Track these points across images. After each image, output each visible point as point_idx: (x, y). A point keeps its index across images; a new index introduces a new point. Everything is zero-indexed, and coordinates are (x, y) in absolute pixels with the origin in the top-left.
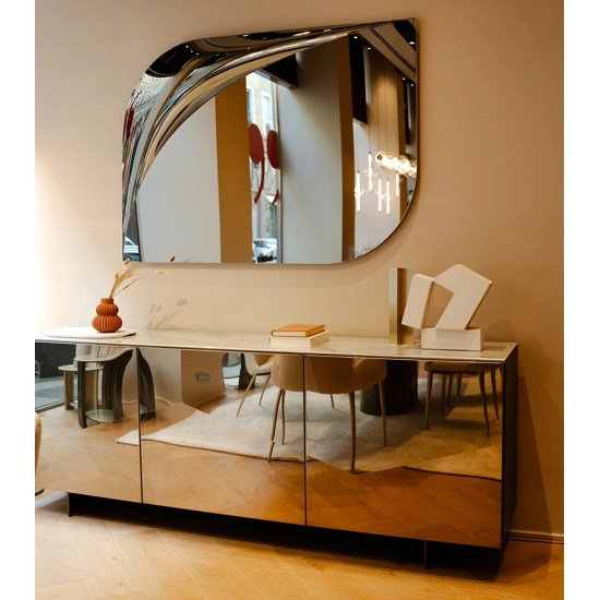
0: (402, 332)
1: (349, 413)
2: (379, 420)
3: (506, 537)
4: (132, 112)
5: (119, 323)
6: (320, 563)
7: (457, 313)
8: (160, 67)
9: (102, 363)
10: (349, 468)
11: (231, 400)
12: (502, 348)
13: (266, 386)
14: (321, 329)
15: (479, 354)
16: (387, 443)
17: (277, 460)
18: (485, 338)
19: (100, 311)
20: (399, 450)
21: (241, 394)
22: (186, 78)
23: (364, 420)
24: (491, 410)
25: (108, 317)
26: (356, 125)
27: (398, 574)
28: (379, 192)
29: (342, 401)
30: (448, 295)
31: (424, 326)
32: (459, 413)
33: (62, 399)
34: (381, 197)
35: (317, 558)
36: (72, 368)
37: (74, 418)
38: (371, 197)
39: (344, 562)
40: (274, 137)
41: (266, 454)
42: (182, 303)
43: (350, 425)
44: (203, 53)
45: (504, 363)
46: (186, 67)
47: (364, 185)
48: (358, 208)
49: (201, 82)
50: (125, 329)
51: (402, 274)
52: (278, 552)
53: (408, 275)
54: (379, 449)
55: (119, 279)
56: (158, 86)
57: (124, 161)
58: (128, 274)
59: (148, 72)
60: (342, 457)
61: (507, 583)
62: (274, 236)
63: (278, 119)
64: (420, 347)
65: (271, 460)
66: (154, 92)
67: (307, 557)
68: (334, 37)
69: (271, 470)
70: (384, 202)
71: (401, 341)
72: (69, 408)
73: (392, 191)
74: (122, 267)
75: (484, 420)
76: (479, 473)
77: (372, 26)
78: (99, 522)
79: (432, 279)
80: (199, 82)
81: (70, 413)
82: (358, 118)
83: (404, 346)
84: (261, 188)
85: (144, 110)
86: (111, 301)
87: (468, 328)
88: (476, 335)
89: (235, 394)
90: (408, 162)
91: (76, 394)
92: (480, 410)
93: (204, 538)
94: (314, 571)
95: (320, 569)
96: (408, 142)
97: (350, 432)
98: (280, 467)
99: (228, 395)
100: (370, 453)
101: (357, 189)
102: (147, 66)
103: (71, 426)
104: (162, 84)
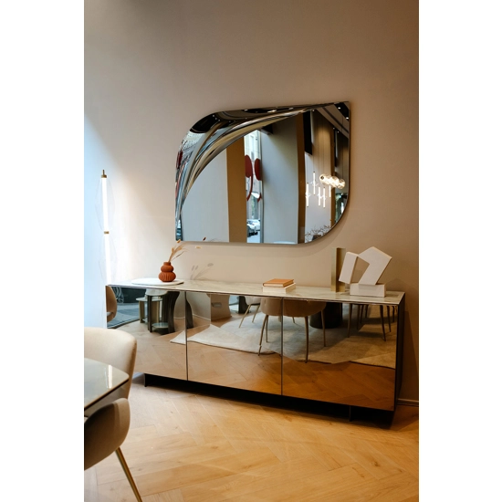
0: (338, 285)
1: (305, 326)
2: (321, 332)
3: (397, 403)
4: (181, 153)
5: (174, 277)
6: (289, 416)
7: (371, 276)
8: (198, 128)
9: (161, 296)
10: (304, 359)
11: (235, 319)
12: (397, 296)
13: (257, 312)
14: (291, 282)
15: (383, 299)
16: (326, 345)
17: (263, 354)
18: (387, 289)
19: (163, 270)
20: (332, 349)
21: (241, 316)
22: (212, 134)
23: (313, 331)
24: (386, 327)
25: (168, 273)
26: (306, 155)
27: (334, 424)
28: (319, 195)
29: (301, 321)
30: (366, 265)
31: (352, 282)
32: (367, 328)
33: (139, 317)
34: (320, 198)
35: (287, 413)
36: (144, 299)
37: (144, 327)
38: (314, 198)
39: (303, 416)
40: (258, 162)
41: (257, 350)
42: (210, 265)
43: (305, 334)
44: (222, 120)
45: (398, 305)
46: (213, 128)
47: (311, 191)
48: (307, 204)
49: (221, 137)
50: (178, 280)
51: (339, 251)
52: (265, 410)
53: (342, 252)
54: (322, 348)
55: (174, 252)
56: (197, 138)
57: (177, 181)
58: (179, 248)
59: (191, 130)
60: (300, 352)
61: (396, 430)
62: (256, 218)
63: (261, 152)
64: (349, 294)
65: (260, 354)
66: (195, 142)
67: (282, 413)
68: (296, 112)
69: (259, 360)
70: (322, 200)
71: (338, 290)
72: (142, 322)
73: (327, 194)
74: (176, 244)
75: (382, 332)
76: (379, 364)
77: (323, 106)
78: (162, 390)
79: (357, 255)
80: (220, 138)
81: (143, 325)
82: (307, 152)
83: (340, 293)
84: (251, 191)
85: (189, 152)
86: (169, 264)
87: (377, 284)
88: (382, 287)
89: (237, 316)
90: (338, 180)
91: (146, 314)
92: (380, 326)
93: (222, 400)
94: (287, 421)
95: (290, 420)
96: (336, 166)
97: (305, 338)
98: (265, 358)
99: (233, 316)
100: (316, 351)
101: (307, 193)
102: (191, 127)
103: (143, 331)
104: (200, 137)
